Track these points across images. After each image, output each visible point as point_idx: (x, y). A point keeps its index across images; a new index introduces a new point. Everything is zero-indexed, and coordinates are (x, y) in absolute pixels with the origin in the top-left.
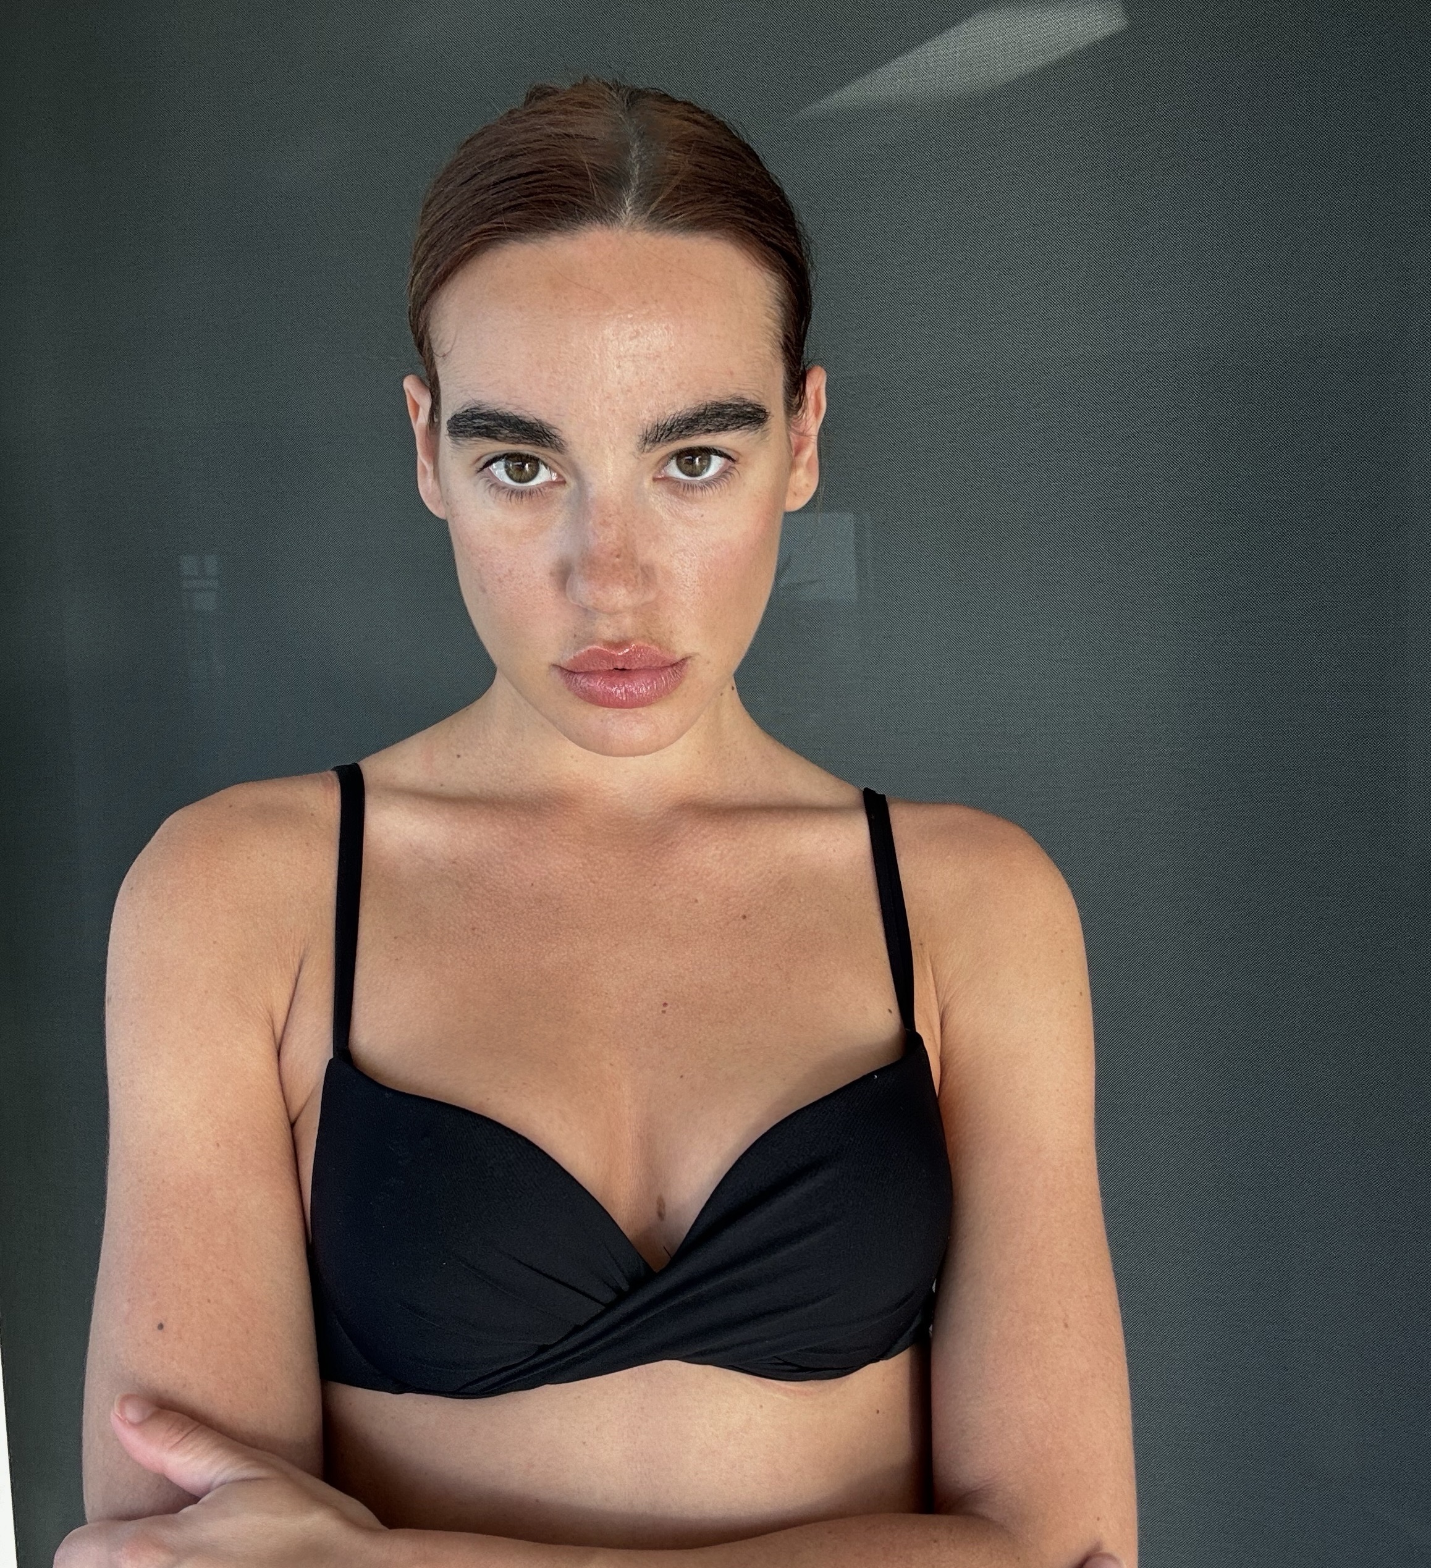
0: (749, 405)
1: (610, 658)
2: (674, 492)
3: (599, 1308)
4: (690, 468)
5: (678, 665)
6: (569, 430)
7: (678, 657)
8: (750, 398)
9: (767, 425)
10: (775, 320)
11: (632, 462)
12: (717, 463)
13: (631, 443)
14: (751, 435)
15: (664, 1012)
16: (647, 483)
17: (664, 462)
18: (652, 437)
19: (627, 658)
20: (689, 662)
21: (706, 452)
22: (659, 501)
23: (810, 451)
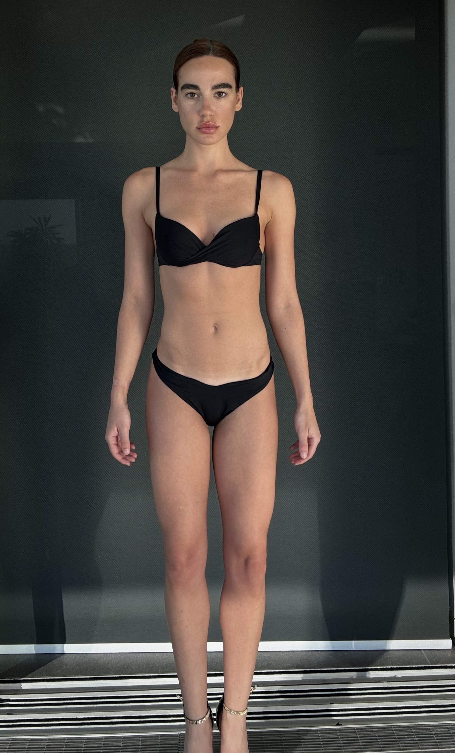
0: (229, 85)
1: (206, 124)
2: (217, 98)
3: (197, 252)
4: (219, 95)
5: (217, 128)
6: (201, 86)
7: (217, 126)
8: (229, 83)
9: (232, 89)
10: (233, 73)
11: (210, 92)
12: (224, 94)
13: (210, 88)
14: (229, 90)
15: (213, 204)
16: (212, 97)
17: (215, 93)
18: (213, 88)
19: (209, 125)
20: (219, 128)
21: (222, 93)
22: (214, 100)
23: (240, 102)
